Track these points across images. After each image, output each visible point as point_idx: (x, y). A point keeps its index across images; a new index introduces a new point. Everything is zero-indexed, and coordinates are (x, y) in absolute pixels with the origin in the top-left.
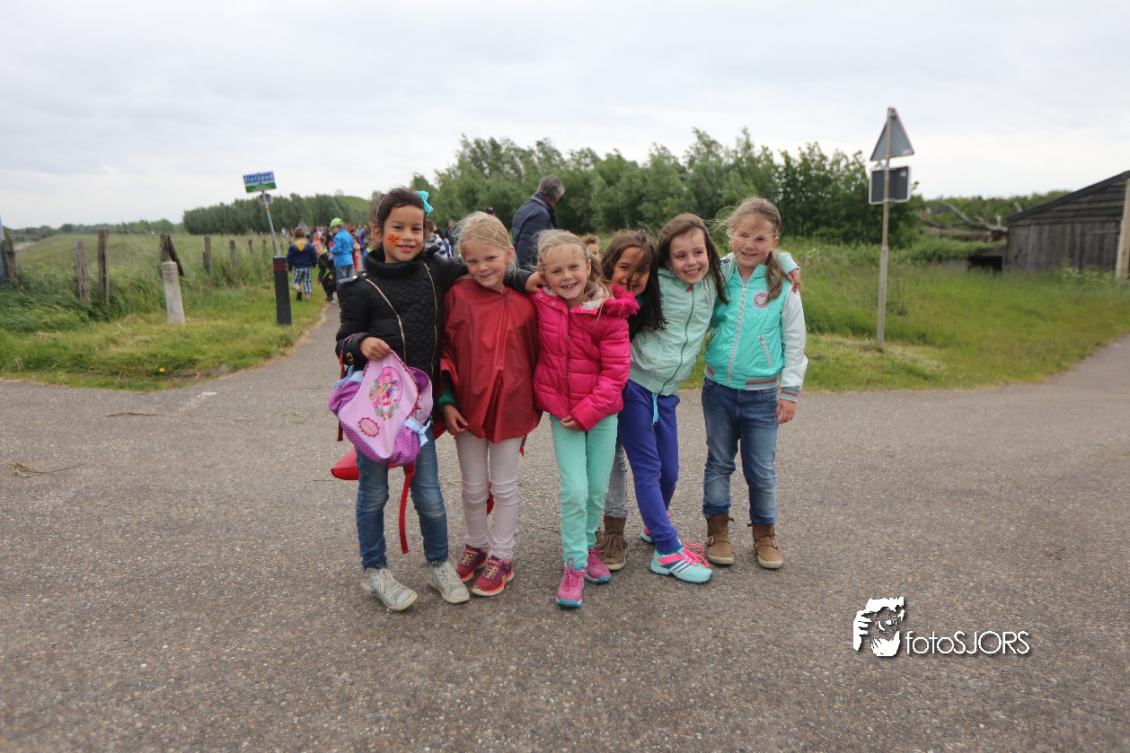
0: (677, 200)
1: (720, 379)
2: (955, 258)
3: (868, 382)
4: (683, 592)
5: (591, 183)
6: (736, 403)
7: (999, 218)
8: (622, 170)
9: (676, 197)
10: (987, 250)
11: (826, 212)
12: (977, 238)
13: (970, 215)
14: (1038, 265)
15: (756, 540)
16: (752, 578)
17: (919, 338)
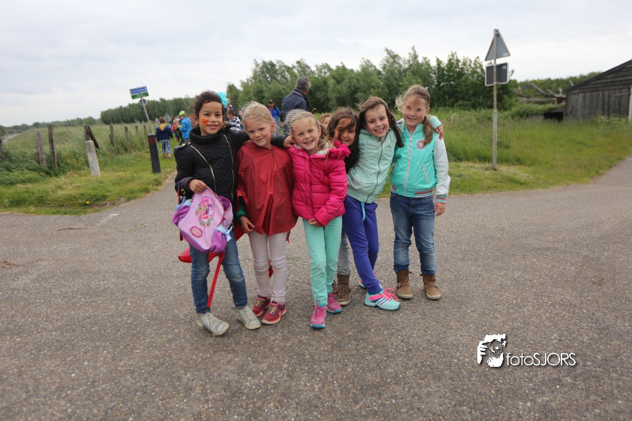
0: (377, 90)
1: (400, 192)
2: (536, 114)
3: (488, 188)
4: (384, 316)
5: (328, 83)
6: (410, 205)
7: (561, 90)
8: (345, 75)
9: (376, 88)
10: (554, 109)
11: (461, 92)
12: (549, 102)
13: (544, 89)
14: (584, 116)
15: (425, 284)
16: (424, 305)
17: (517, 161)
